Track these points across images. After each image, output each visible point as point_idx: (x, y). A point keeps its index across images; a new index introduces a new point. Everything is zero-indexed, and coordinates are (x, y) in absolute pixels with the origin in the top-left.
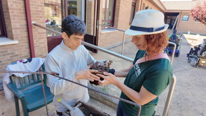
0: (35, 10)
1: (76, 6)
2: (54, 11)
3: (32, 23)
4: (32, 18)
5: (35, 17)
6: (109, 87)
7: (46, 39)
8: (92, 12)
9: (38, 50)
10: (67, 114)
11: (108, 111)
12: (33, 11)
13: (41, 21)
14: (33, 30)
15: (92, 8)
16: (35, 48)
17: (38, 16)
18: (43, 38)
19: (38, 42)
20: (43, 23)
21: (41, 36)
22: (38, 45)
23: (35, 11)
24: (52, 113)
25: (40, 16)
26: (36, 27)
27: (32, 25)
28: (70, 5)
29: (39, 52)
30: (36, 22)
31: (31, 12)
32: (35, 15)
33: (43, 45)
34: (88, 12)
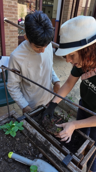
0: (7, 4)
1: (52, 4)
2: (29, 9)
3: (5, 19)
4: (4, 14)
5: (7, 13)
6: (76, 97)
7: (17, 38)
8: (69, 9)
9: (9, 49)
10: (27, 115)
11: (72, 120)
12: (6, 6)
13: (13, 18)
14: (5, 27)
15: (70, 5)
16: (6, 47)
17: (10, 11)
18: (14, 37)
19: (9, 40)
20: (15, 20)
21: (13, 34)
22: (9, 44)
23: (7, 6)
24: (13, 112)
25: (13, 11)
26: (9, 24)
27: (5, 22)
28: (46, 2)
29: (10, 52)
30: (9, 18)
31: (4, 7)
32: (8, 11)
33: (14, 44)
34: (64, 10)
